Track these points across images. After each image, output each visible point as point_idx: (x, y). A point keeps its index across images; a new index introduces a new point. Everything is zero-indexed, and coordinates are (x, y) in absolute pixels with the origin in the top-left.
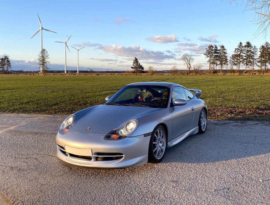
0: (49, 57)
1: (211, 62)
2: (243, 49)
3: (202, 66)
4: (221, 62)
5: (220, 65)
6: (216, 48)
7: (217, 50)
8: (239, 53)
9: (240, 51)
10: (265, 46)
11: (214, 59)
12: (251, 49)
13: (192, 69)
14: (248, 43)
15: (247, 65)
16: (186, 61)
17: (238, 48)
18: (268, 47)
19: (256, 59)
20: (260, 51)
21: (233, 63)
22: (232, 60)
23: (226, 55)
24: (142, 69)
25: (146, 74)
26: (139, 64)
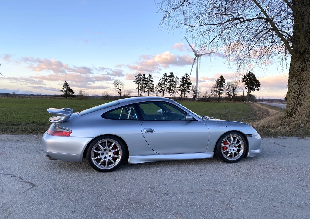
1: (140, 89)
2: (167, 78)
3: (132, 92)
4: (149, 89)
5: (147, 92)
6: (144, 77)
7: (145, 78)
8: (163, 82)
9: (165, 80)
10: (185, 77)
11: (143, 86)
12: (174, 79)
13: (122, 95)
14: (171, 73)
15: (170, 92)
16: (117, 86)
17: (163, 77)
18: (187, 77)
19: (177, 88)
20: (181, 81)
21: (159, 90)
22: (157, 88)
23: (153, 83)
24: (72, 93)
25: (76, 98)
26: (70, 88)
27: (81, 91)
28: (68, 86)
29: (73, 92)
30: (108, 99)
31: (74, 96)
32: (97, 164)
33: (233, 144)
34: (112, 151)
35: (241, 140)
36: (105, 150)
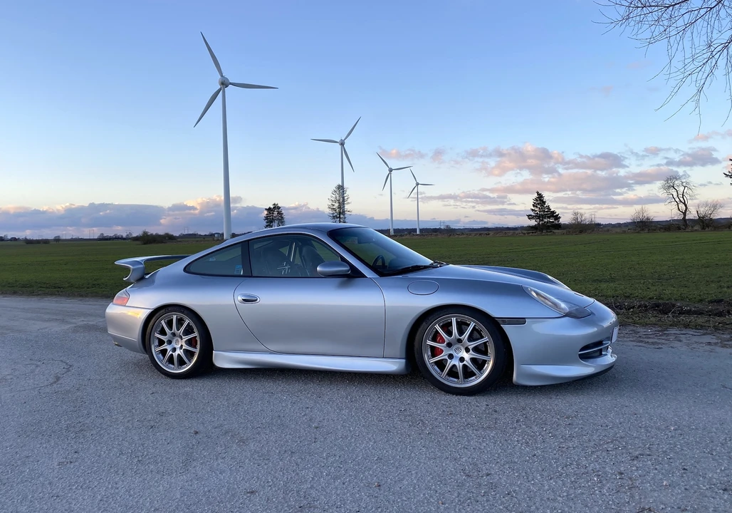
0: (349, 201)
3: (722, 206)
16: (675, 194)
24: (555, 220)
25: (565, 231)
26: (549, 209)
27: (576, 214)
28: (544, 203)
29: (557, 218)
30: (647, 230)
31: (559, 226)
32: (161, 361)
33: (460, 341)
34: (183, 337)
35: (485, 332)
36: (174, 334)
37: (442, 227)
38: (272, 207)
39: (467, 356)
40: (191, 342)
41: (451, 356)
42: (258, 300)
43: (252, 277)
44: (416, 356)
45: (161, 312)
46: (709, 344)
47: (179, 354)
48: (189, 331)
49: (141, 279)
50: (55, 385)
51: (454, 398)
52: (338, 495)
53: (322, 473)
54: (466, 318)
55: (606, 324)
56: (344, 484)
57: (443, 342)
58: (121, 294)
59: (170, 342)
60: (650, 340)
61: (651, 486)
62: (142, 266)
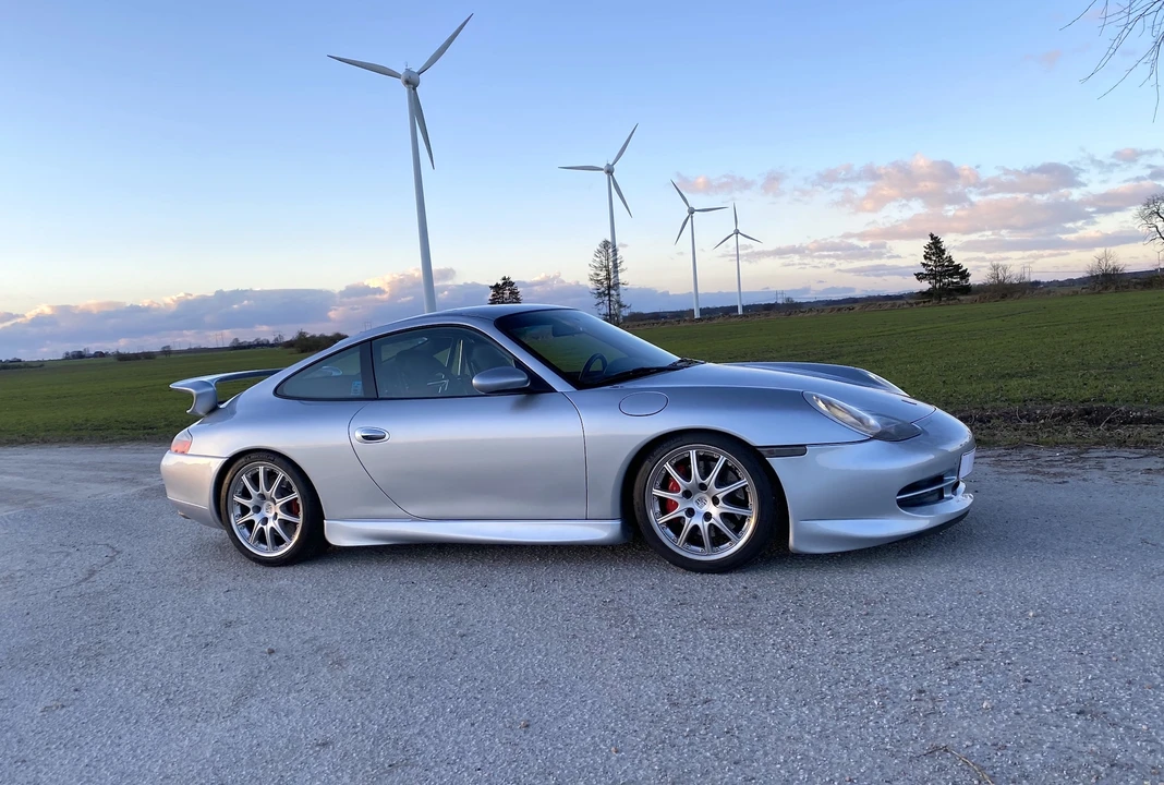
16: (1161, 227)
24: (961, 279)
25: (977, 297)
26: (950, 259)
27: (996, 268)
28: (943, 251)
29: (964, 275)
30: (1114, 287)
31: (967, 290)
32: (247, 540)
33: (703, 487)
34: (277, 500)
35: (742, 471)
36: (263, 497)
37: (780, 302)
38: (501, 283)
39: (715, 511)
40: (290, 508)
41: (691, 512)
42: (387, 437)
43: (377, 399)
44: (638, 514)
45: (240, 461)
46: (1149, 471)
47: (272, 528)
48: (284, 491)
49: (214, 409)
50: (84, 585)
51: (697, 578)
52: (457, 743)
53: (444, 708)
54: (712, 450)
55: (953, 447)
56: (473, 725)
57: (678, 490)
58: (182, 436)
59: (258, 509)
60: (1053, 470)
61: (962, 710)
62: (211, 389)
